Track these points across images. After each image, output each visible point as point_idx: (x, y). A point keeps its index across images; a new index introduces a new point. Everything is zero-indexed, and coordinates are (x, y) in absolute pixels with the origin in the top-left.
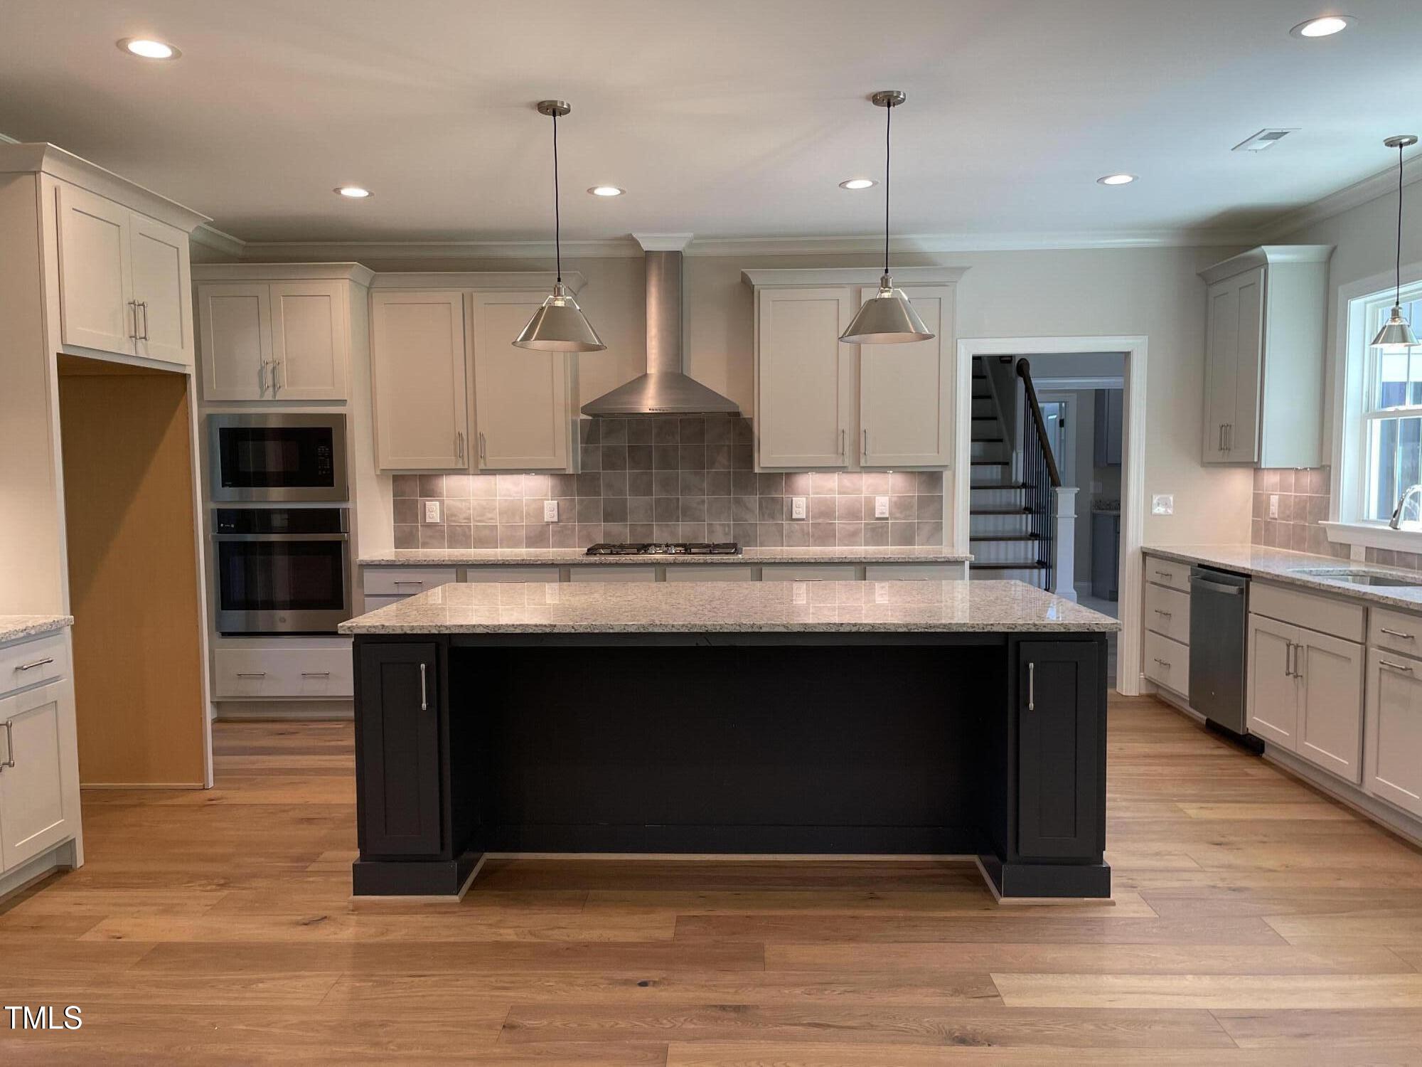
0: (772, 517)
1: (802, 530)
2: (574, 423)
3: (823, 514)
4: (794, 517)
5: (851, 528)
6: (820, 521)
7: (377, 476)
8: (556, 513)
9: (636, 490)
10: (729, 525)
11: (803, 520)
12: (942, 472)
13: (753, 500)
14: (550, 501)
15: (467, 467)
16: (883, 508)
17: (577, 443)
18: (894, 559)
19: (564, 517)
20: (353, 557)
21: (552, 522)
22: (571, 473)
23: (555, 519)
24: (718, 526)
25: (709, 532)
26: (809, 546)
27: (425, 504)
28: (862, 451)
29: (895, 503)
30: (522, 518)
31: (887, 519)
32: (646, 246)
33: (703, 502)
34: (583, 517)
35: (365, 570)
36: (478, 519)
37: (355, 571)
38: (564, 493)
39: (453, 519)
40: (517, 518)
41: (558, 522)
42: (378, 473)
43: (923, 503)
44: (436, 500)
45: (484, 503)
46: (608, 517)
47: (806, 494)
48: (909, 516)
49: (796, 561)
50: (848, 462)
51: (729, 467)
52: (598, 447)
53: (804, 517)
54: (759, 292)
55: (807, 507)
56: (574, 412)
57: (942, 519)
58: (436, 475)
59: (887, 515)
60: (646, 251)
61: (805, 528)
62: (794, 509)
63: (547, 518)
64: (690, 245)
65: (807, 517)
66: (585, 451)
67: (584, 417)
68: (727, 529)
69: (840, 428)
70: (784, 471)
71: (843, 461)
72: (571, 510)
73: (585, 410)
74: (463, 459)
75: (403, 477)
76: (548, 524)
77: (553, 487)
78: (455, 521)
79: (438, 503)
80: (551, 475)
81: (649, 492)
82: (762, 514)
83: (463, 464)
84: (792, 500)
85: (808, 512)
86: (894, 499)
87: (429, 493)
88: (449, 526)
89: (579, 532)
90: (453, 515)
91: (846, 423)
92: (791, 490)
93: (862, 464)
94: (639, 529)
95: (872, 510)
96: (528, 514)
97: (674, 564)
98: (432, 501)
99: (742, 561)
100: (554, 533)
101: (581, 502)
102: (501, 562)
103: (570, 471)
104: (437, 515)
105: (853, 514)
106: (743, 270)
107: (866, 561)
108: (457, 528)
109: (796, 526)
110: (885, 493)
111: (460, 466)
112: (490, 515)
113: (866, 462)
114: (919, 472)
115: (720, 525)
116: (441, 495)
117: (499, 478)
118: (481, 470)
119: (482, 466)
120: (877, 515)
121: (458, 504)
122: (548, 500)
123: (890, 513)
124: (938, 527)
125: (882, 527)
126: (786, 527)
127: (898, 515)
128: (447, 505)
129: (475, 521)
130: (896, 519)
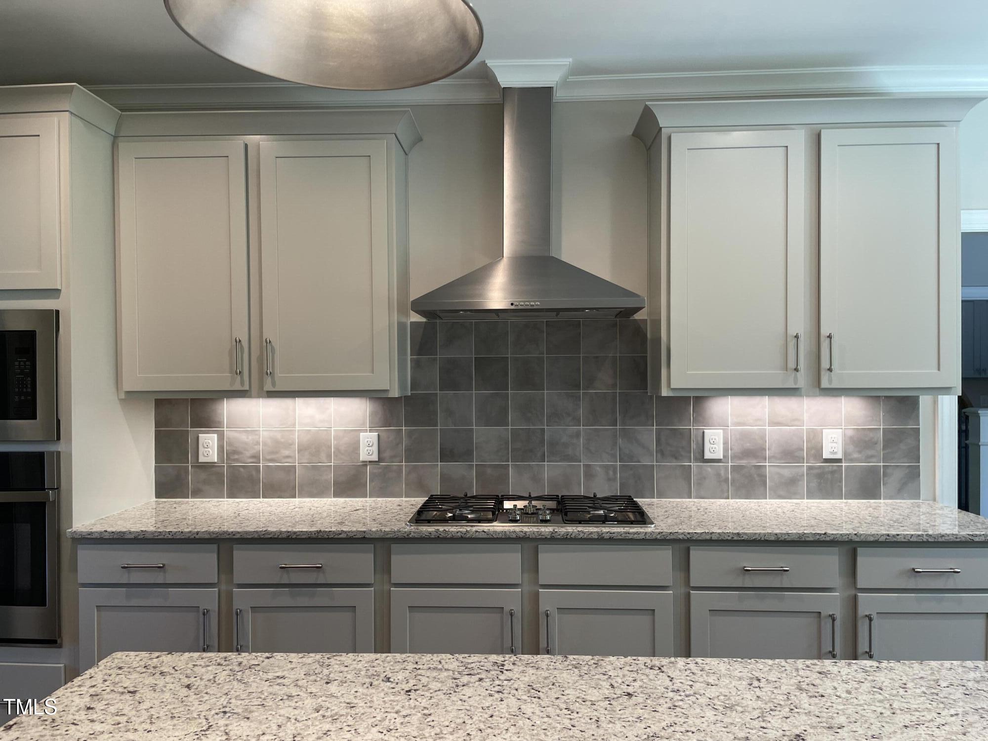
0: (676, 457)
1: (718, 475)
2: (401, 326)
3: (748, 453)
4: (706, 457)
5: (787, 473)
6: (743, 462)
7: (121, 400)
8: (375, 449)
9: (487, 420)
10: (615, 468)
11: (719, 461)
12: (918, 397)
13: (648, 434)
14: (368, 433)
15: (247, 387)
16: (834, 445)
17: (406, 354)
18: (905, 536)
19: (387, 454)
20: (63, 525)
21: (370, 462)
22: (397, 396)
23: (375, 457)
24: (598, 468)
25: (586, 475)
26: (728, 498)
27: (198, 437)
28: (825, 364)
29: (851, 438)
30: (329, 456)
31: (839, 461)
32: (506, 79)
33: (578, 435)
34: (413, 454)
35: (79, 546)
36: (269, 457)
37: (66, 547)
38: (387, 423)
39: (236, 457)
40: (323, 456)
41: (380, 459)
42: (123, 396)
43: (893, 439)
44: (214, 432)
45: (279, 436)
46: (447, 455)
47: (724, 425)
48: (872, 456)
49: (745, 537)
50: (802, 380)
51: (614, 386)
52: (435, 359)
53: (722, 457)
54: (669, 138)
55: (725, 443)
56: (402, 310)
57: (919, 463)
58: (212, 399)
59: (839, 456)
60: (504, 88)
61: (722, 472)
62: (707, 446)
63: (363, 456)
64: (565, 83)
65: (724, 456)
66: (416, 365)
67: (416, 318)
68: (611, 473)
69: (792, 332)
70: (692, 394)
71: (796, 382)
72: (397, 444)
73: (418, 306)
74: (242, 378)
75: (169, 401)
76: (365, 464)
77: (373, 414)
78: (237, 460)
79: (216, 435)
80: (373, 398)
81: (502, 421)
82: (661, 453)
83: (242, 383)
84: (703, 432)
85: (726, 450)
86: (850, 433)
87: (206, 422)
88: (229, 467)
89: (408, 474)
90: (235, 452)
91: (799, 324)
92: (701, 419)
93: (825, 384)
94: (489, 471)
95: (816, 451)
96: (337, 449)
97: (552, 540)
98: (208, 432)
99: (658, 537)
100: (373, 477)
101: (410, 434)
102: (284, 536)
103: (395, 393)
104: (213, 452)
105: (790, 454)
106: (647, 103)
107: (858, 539)
108: (242, 470)
109: (708, 468)
110: (835, 425)
111: (237, 387)
112: (287, 453)
113: (830, 381)
114: (886, 397)
115: (600, 466)
116: (219, 424)
117: (300, 402)
118: (268, 392)
119: (268, 387)
120: (826, 455)
121: (244, 437)
122: (366, 431)
123: (845, 453)
124: (914, 474)
125: (833, 472)
126: (694, 470)
127: (856, 455)
128: (228, 438)
129: (265, 460)
130: (852, 460)
